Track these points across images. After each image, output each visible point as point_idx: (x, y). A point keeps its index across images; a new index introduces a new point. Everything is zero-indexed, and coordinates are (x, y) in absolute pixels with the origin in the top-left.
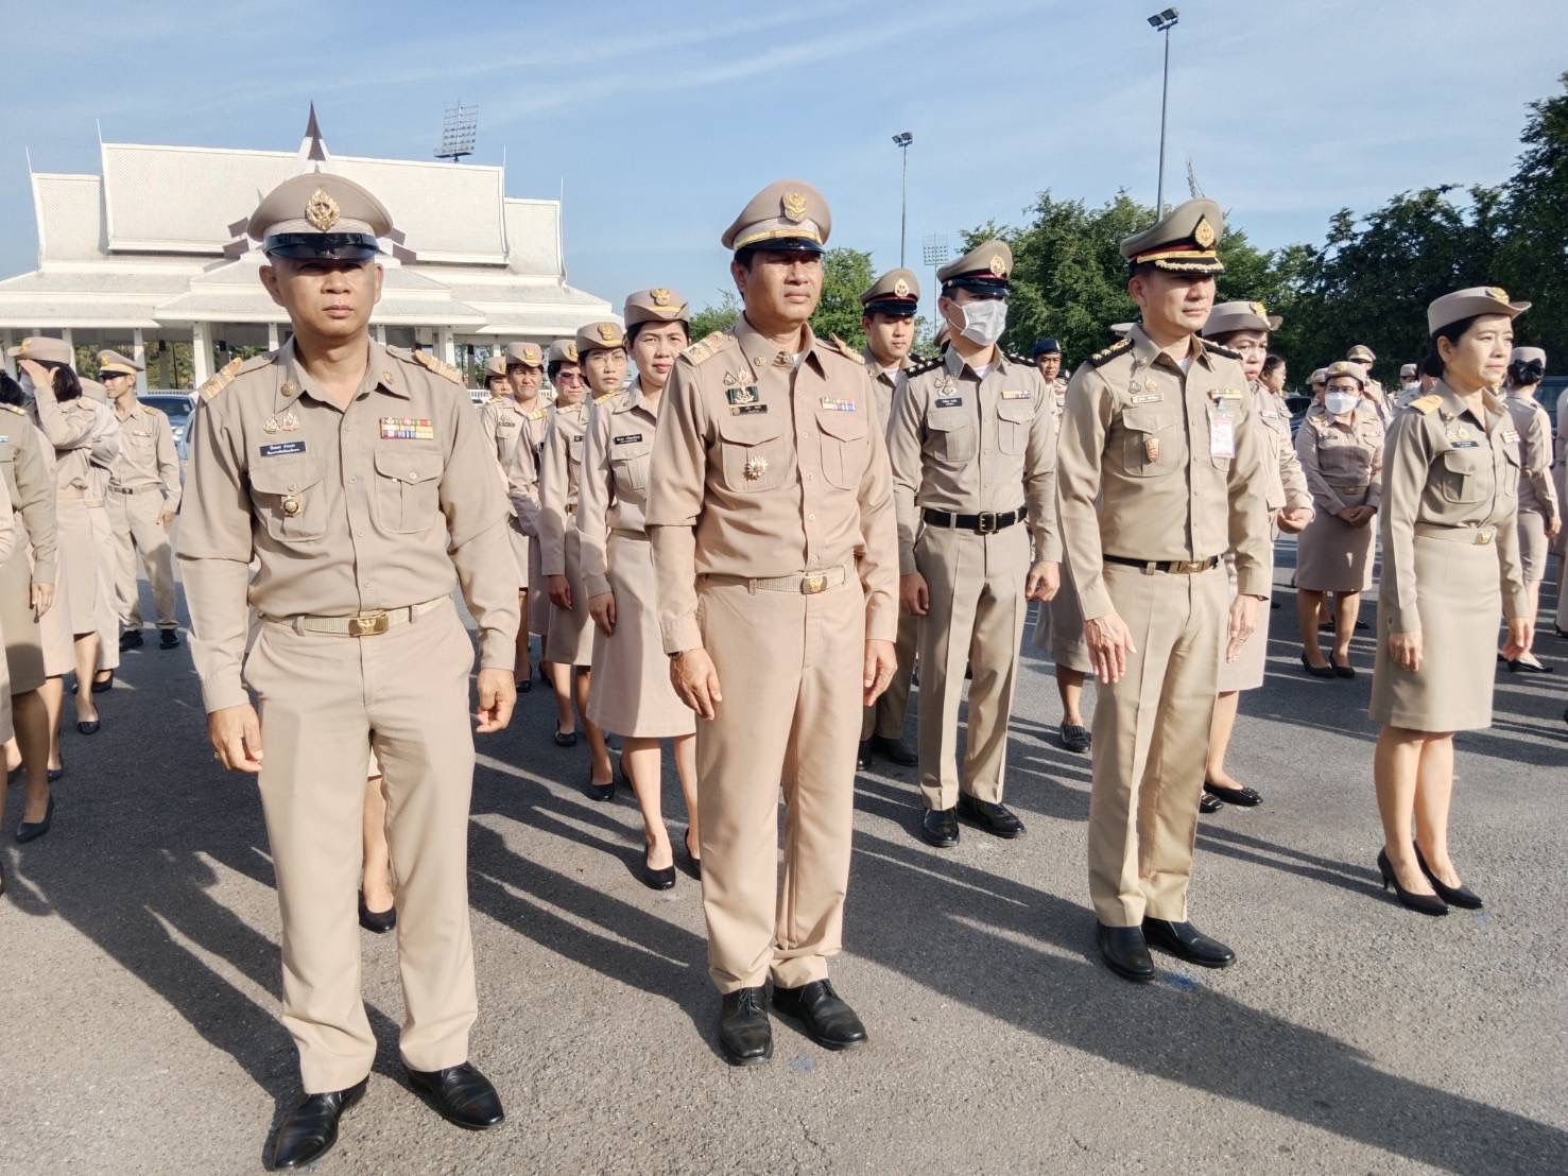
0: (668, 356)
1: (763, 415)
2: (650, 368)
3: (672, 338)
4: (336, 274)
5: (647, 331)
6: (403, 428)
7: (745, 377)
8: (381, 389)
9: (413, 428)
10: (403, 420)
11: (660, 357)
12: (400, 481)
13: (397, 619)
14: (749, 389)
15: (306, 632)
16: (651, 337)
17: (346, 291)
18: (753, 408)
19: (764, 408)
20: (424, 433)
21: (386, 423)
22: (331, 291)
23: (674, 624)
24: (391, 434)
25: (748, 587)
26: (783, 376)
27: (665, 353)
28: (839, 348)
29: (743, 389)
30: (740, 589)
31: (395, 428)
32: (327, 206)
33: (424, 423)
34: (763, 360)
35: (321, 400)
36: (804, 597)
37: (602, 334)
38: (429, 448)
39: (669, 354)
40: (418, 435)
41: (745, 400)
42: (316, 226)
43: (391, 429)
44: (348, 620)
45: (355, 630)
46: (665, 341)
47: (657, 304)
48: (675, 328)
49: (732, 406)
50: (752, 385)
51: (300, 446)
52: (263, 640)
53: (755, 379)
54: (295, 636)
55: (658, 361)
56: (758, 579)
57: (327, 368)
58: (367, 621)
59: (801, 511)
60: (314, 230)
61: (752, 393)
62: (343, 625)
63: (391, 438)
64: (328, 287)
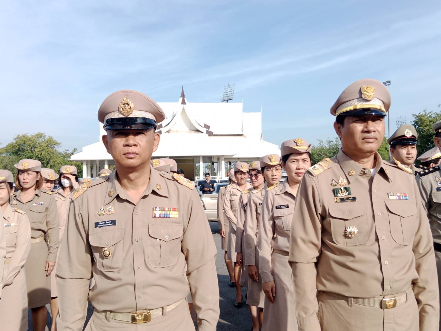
0: (302, 169)
1: (354, 203)
2: (294, 175)
3: (304, 160)
4: (131, 137)
5: (292, 157)
6: (164, 212)
7: (343, 182)
8: (154, 192)
9: (168, 212)
10: (164, 208)
11: (299, 169)
12: (160, 240)
13: (155, 314)
14: (345, 188)
15: (111, 320)
16: (294, 160)
17: (135, 145)
18: (348, 199)
19: (354, 199)
20: (174, 215)
21: (156, 210)
22: (127, 145)
23: (305, 320)
24: (158, 216)
25: (348, 302)
26: (365, 181)
27: (301, 167)
28: (397, 165)
29: (342, 188)
30: (343, 302)
31: (160, 212)
32: (128, 104)
33: (174, 210)
34: (353, 173)
35: (125, 199)
36: (383, 310)
37: (270, 160)
38: (176, 223)
39: (303, 168)
40: (171, 216)
41: (344, 195)
42: (123, 114)
43: (158, 213)
44: (131, 314)
45: (134, 319)
46: (301, 162)
47: (297, 146)
48: (305, 156)
49: (336, 198)
50: (347, 186)
51: (113, 222)
52: (92, 322)
53: (349, 183)
54: (105, 321)
55: (298, 171)
56: (354, 298)
57: (129, 182)
58: (140, 316)
59: (379, 258)
60: (122, 116)
61: (347, 191)
62: (128, 317)
63: (158, 218)
64: (126, 143)
